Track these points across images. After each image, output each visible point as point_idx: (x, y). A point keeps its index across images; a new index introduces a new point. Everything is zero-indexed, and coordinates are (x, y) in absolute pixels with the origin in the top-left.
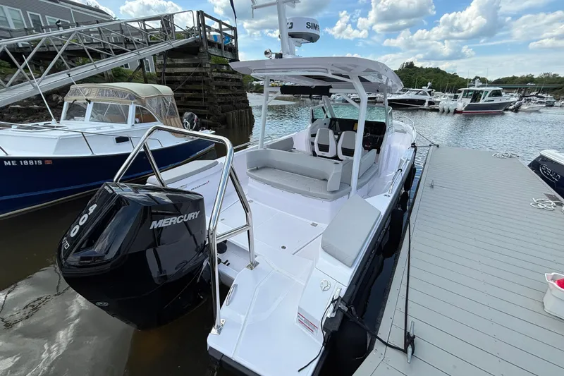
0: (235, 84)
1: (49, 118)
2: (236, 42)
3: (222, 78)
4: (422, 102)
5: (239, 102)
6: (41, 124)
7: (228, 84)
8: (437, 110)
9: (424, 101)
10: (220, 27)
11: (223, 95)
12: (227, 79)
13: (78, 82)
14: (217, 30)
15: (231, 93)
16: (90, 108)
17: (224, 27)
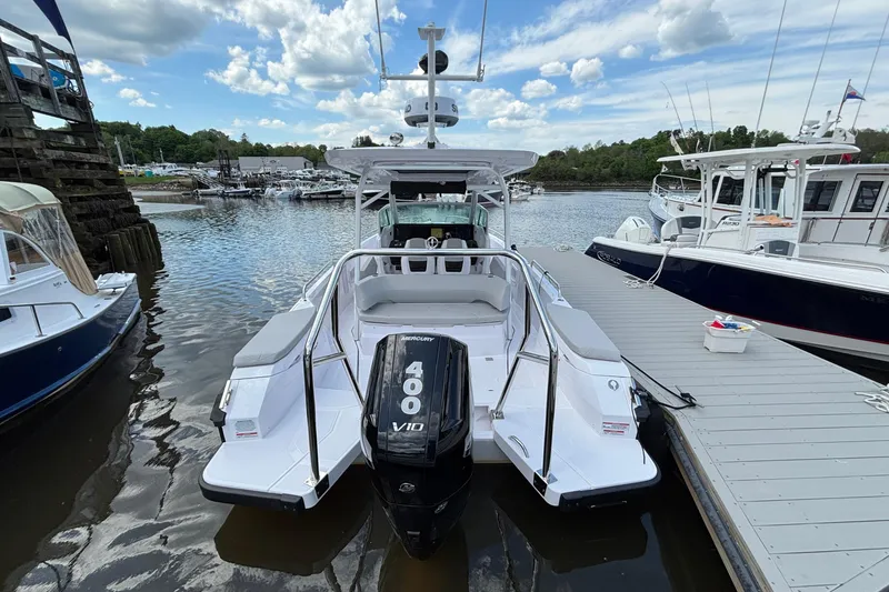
0: (101, 174)
2: (81, 84)
3: (68, 163)
5: (117, 212)
7: (85, 173)
10: (40, 51)
11: (80, 199)
12: (80, 164)
14: (31, 57)
15: (98, 193)
17: (46, 51)
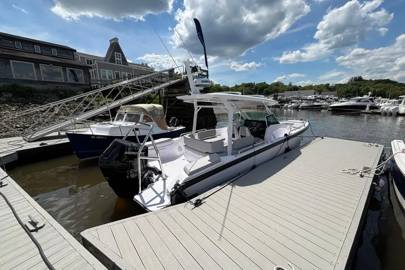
1: (109, 120)
2: (208, 78)
4: (364, 107)
6: (106, 122)
8: (380, 114)
9: (365, 107)
13: (122, 105)
16: (125, 115)
